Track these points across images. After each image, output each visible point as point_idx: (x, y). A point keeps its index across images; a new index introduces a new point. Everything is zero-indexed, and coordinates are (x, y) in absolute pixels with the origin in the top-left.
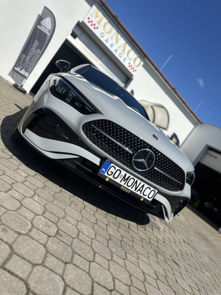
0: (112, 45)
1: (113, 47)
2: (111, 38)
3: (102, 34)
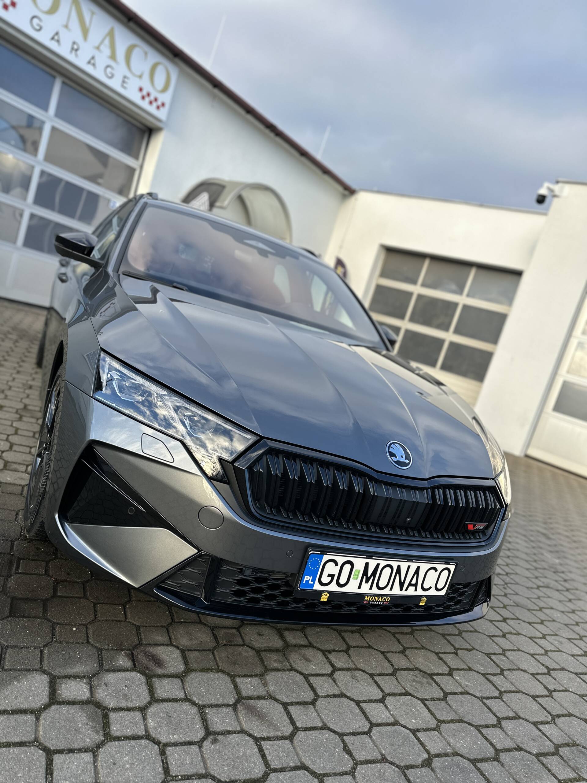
0: (75, 49)
1: (79, 53)
2: (66, 27)
3: (36, 21)
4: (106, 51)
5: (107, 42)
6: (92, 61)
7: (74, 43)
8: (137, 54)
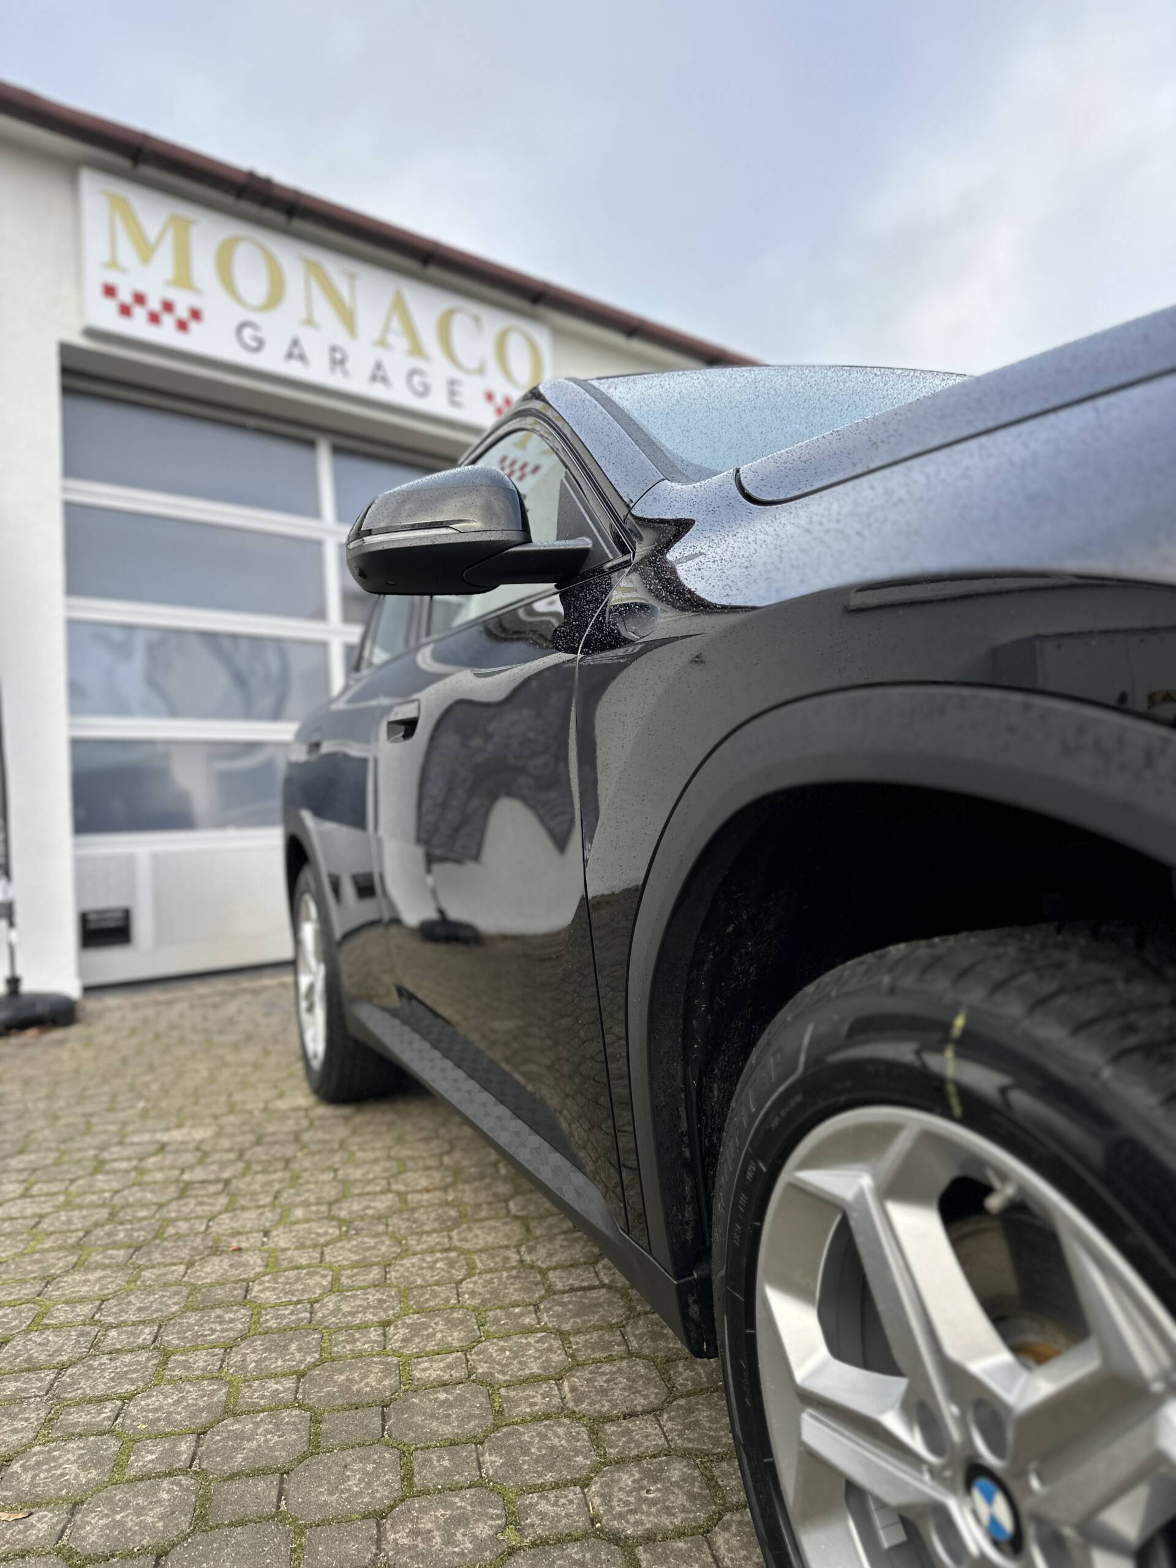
0: (338, 362)
1: (349, 366)
2: (309, 322)
3: (247, 333)
4: (400, 342)
5: (396, 324)
6: (378, 375)
7: (334, 349)
8: (461, 327)
